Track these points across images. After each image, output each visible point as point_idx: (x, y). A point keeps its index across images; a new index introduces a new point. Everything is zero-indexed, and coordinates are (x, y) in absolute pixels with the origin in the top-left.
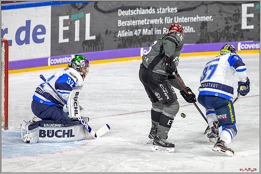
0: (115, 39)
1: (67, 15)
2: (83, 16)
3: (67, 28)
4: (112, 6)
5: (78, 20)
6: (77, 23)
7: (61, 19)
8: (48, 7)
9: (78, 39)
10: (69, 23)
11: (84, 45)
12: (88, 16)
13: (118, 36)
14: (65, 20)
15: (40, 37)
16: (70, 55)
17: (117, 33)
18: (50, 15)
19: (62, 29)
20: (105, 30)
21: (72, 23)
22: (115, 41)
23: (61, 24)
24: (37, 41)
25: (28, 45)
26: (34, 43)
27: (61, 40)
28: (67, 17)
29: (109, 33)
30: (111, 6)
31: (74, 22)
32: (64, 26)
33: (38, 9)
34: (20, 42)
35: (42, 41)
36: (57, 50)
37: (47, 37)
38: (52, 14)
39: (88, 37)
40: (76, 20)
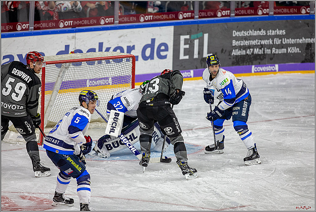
0: (230, 57)
1: (188, 34)
2: (202, 36)
3: (187, 46)
4: (228, 27)
5: (197, 39)
6: (196, 42)
7: (182, 38)
8: (171, 27)
9: (196, 56)
10: (189, 42)
11: (202, 62)
12: (206, 36)
13: (232, 54)
14: (185, 39)
15: (163, 54)
16: (189, 70)
17: (231, 52)
18: (173, 34)
19: (183, 47)
20: (221, 49)
21: (192, 42)
22: (230, 59)
23: (182, 42)
24: (161, 57)
25: (152, 60)
26: (158, 58)
27: (182, 57)
28: (188, 37)
29: (224, 51)
30: (226, 27)
31: (194, 41)
32: (185, 44)
33: (162, 29)
34: (145, 58)
35: (165, 57)
36: (178, 65)
37: (170, 54)
38: (174, 34)
39: (206, 55)
40: (195, 39)
